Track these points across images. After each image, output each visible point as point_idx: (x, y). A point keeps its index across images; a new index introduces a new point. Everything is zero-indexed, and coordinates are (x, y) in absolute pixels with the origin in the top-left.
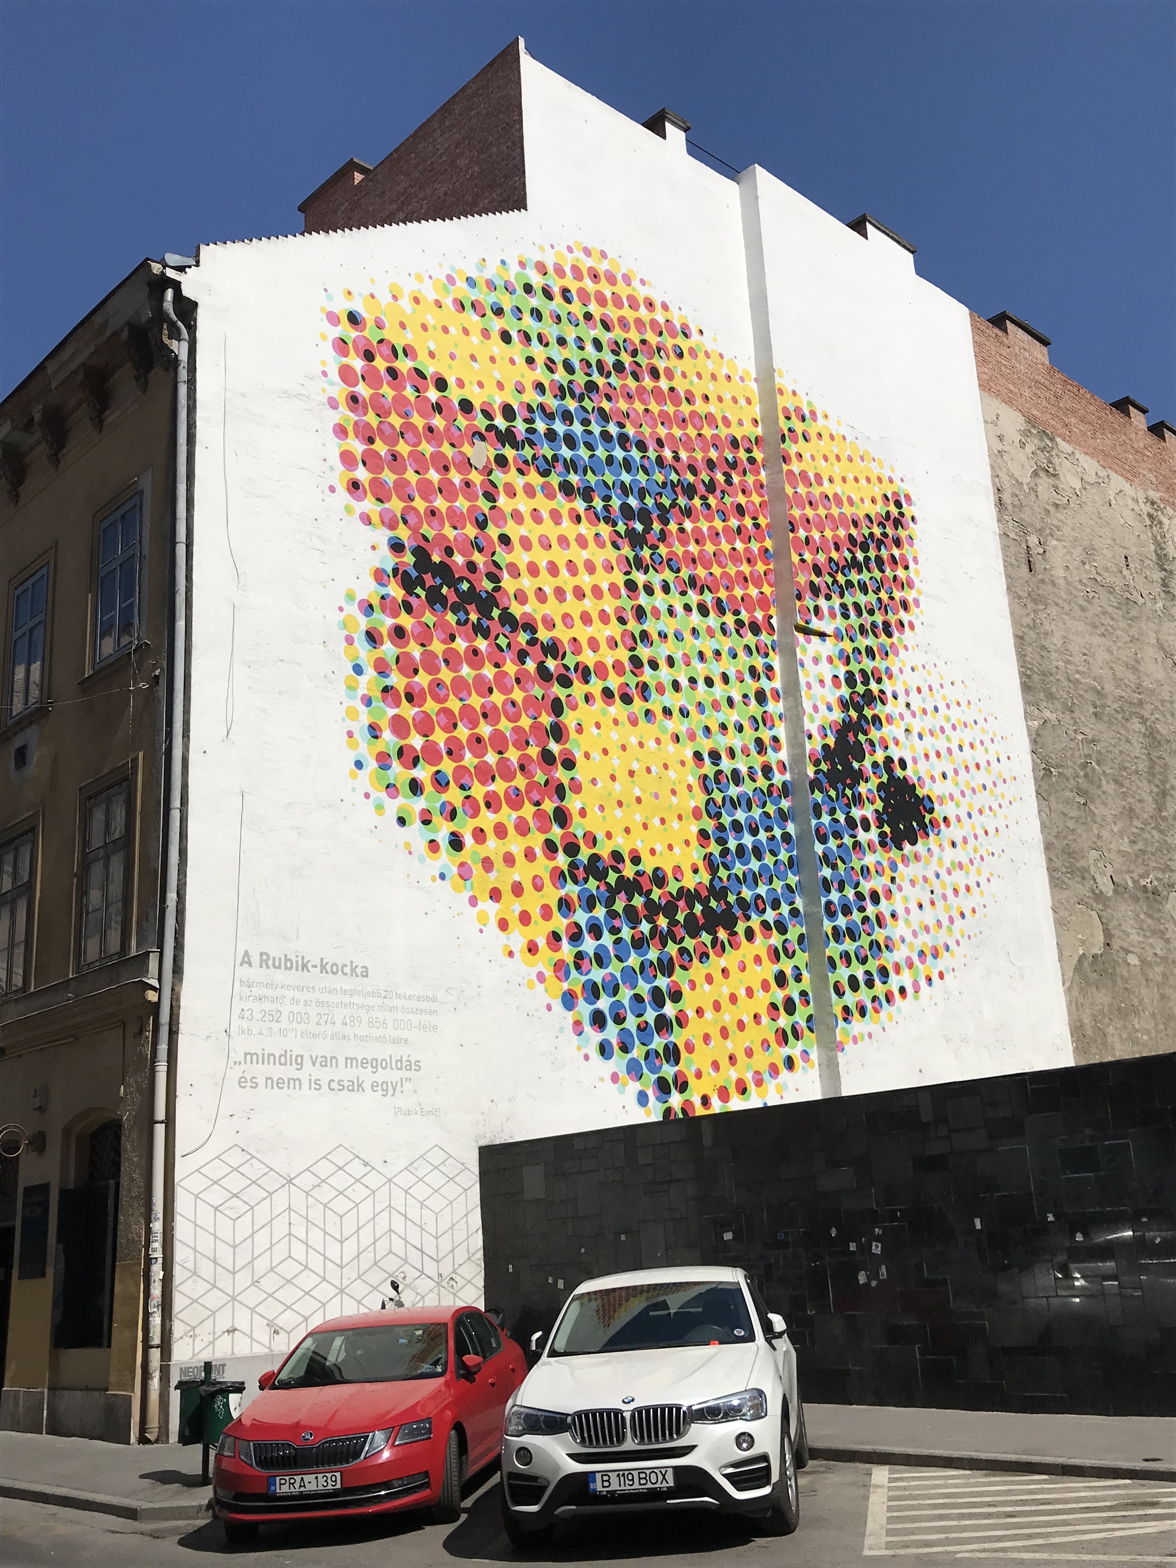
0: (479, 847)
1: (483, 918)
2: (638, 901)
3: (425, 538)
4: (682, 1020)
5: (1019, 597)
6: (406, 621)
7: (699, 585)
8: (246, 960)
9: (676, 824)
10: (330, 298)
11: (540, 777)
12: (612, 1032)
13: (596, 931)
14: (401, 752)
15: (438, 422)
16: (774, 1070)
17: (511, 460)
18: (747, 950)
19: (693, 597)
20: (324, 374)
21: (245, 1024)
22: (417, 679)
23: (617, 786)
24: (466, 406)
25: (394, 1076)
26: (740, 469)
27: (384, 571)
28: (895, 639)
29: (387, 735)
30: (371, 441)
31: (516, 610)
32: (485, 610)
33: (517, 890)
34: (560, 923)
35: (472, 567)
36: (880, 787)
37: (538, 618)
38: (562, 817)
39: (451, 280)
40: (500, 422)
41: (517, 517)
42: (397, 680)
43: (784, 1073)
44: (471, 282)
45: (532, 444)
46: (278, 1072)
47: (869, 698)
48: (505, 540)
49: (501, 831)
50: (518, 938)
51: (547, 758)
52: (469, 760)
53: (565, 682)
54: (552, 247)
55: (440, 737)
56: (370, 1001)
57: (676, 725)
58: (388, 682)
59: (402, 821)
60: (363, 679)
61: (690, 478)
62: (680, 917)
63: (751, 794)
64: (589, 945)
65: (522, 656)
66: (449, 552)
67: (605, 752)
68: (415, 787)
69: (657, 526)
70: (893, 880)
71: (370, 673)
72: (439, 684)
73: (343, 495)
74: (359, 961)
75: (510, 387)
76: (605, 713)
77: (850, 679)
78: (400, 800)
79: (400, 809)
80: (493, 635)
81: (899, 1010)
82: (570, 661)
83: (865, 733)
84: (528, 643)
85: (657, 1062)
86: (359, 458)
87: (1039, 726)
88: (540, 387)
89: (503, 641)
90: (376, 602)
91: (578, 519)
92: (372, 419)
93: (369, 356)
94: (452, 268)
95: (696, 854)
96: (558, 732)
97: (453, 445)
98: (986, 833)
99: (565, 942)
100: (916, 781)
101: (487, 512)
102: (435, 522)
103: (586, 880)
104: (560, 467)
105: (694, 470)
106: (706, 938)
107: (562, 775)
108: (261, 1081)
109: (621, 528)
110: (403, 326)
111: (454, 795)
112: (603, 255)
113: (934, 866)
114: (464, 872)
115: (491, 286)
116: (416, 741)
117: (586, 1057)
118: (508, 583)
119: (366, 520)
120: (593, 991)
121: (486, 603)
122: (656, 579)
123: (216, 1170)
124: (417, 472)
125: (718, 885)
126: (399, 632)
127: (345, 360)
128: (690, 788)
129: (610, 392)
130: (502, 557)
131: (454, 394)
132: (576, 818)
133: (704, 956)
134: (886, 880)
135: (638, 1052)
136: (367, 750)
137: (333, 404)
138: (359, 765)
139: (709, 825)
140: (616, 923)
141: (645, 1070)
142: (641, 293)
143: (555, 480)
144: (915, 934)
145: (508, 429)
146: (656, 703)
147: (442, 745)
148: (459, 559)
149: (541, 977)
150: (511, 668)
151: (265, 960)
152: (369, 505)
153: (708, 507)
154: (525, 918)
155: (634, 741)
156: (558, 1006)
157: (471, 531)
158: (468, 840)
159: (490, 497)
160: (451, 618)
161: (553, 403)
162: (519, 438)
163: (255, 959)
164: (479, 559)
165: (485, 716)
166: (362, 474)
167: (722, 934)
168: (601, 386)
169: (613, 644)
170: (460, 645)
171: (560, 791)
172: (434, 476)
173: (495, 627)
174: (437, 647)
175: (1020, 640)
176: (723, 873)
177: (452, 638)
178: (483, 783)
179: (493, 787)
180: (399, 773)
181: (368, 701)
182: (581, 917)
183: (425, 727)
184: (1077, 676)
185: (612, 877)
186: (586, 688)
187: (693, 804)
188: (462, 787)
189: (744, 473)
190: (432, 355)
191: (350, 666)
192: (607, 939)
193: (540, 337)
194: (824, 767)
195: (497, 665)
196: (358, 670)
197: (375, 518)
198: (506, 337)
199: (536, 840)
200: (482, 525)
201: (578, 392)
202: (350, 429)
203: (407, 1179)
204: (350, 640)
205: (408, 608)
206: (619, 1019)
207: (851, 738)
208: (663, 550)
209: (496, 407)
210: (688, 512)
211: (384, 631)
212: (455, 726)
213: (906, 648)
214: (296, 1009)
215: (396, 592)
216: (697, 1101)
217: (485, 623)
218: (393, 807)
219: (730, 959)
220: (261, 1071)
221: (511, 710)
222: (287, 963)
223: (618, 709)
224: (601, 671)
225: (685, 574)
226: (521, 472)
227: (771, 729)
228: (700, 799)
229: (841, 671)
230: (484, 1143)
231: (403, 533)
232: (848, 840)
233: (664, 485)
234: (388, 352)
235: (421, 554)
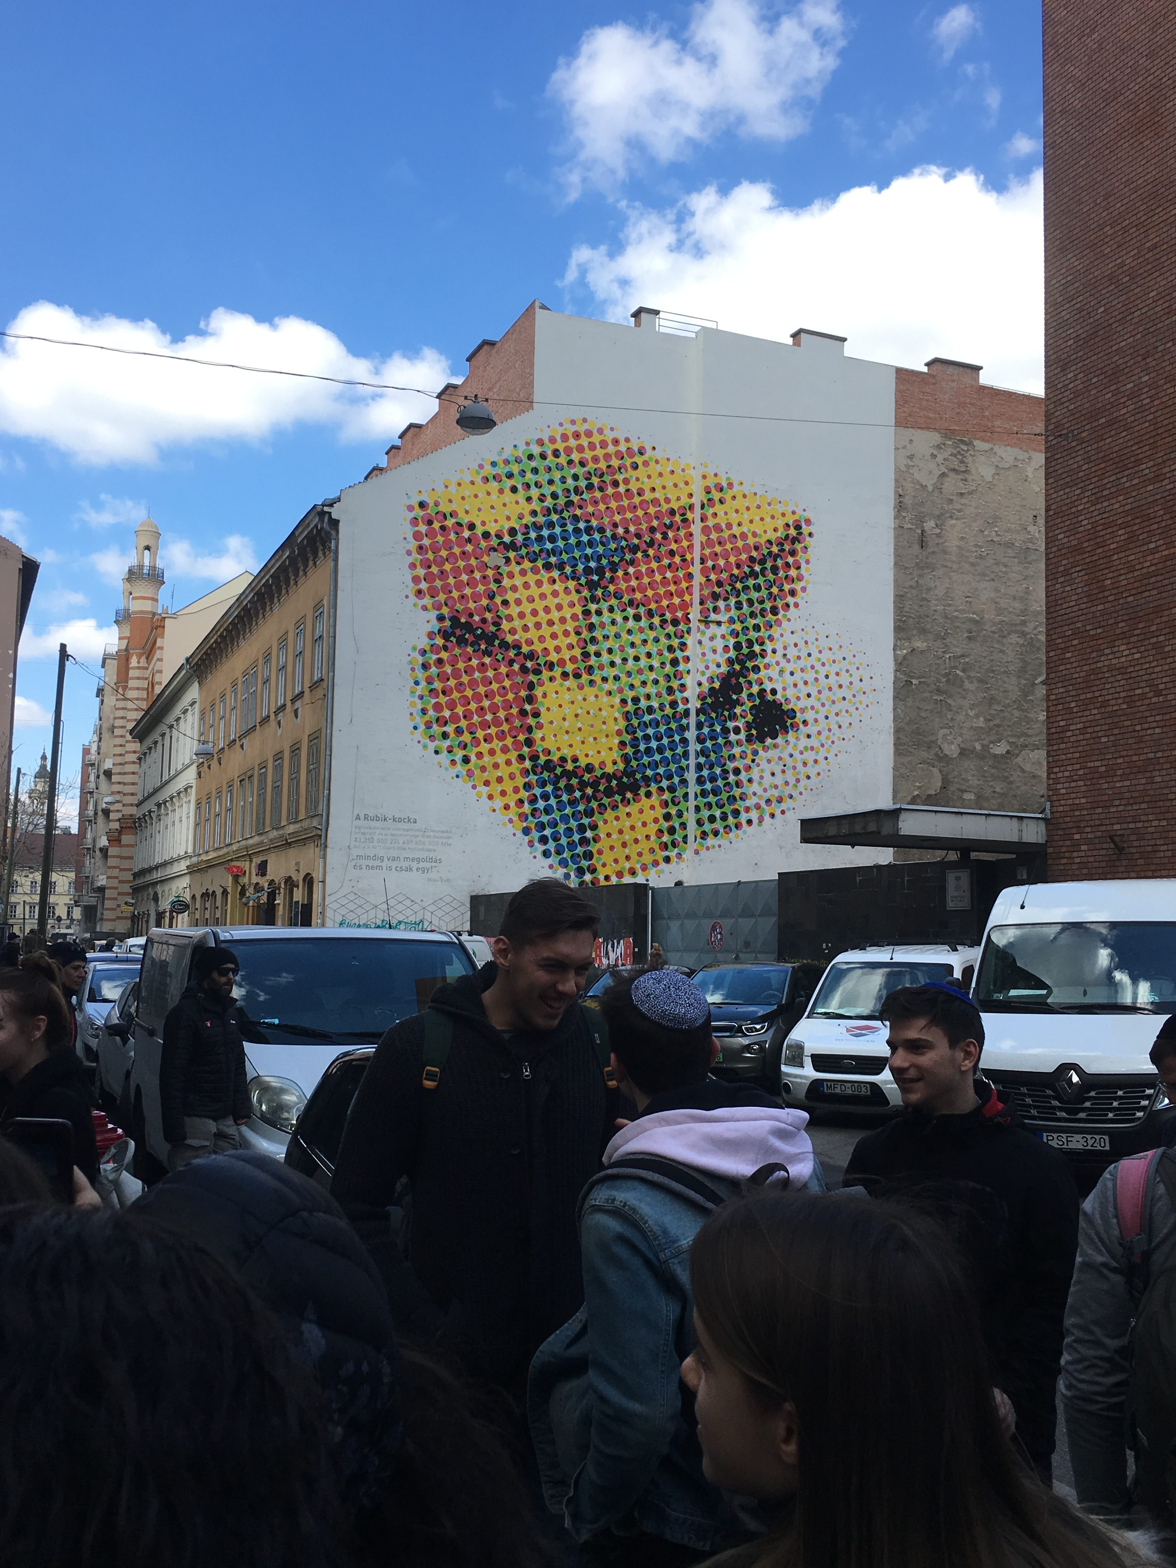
0: (479, 761)
1: (479, 795)
2: (574, 781)
3: (457, 611)
4: (596, 839)
5: (906, 568)
6: (444, 655)
7: (636, 603)
8: (358, 818)
9: (604, 740)
10: (409, 498)
11: (517, 723)
12: (551, 846)
13: (545, 797)
14: (438, 720)
15: (469, 548)
16: (656, 863)
17: (512, 559)
18: (645, 802)
19: (631, 612)
20: (405, 539)
21: (357, 844)
22: (448, 683)
23: (566, 724)
24: (486, 535)
25: (429, 865)
26: (675, 527)
27: (433, 632)
28: (780, 616)
29: (431, 712)
30: (429, 567)
31: (509, 639)
32: (490, 643)
33: (500, 780)
34: (524, 794)
35: (484, 621)
36: (751, 708)
37: (523, 641)
38: (529, 742)
39: (481, 466)
40: (507, 539)
41: (514, 589)
42: (438, 685)
43: (663, 865)
44: (494, 464)
45: (526, 546)
46: (371, 863)
47: (752, 655)
48: (505, 603)
49: (492, 752)
50: (499, 803)
51: (523, 713)
52: (476, 719)
53: (537, 672)
54: (549, 427)
55: (460, 710)
56: (417, 833)
57: (610, 686)
58: (432, 687)
59: (437, 752)
60: (419, 688)
61: (636, 541)
62: (602, 788)
63: (659, 719)
64: (541, 804)
65: (511, 663)
66: (471, 615)
67: (560, 706)
68: (445, 736)
69: (608, 575)
70: (753, 761)
71: (423, 683)
72: (461, 684)
73: (413, 598)
74: (412, 816)
75: (514, 517)
76: (561, 685)
77: (738, 646)
78: (437, 742)
79: (436, 747)
80: (494, 654)
81: (745, 832)
82: (541, 661)
83: (745, 677)
84: (515, 655)
85: (578, 860)
86: (422, 578)
87: (907, 654)
88: (534, 513)
89: (500, 657)
90: (428, 648)
91: (554, 581)
92: (430, 556)
93: (430, 523)
94: (483, 459)
95: (616, 755)
96: (531, 699)
97: (477, 558)
98: (840, 727)
99: (526, 804)
100: (783, 701)
101: (495, 589)
102: (464, 601)
103: (542, 773)
104: (544, 555)
105: (638, 536)
106: (618, 798)
107: (531, 721)
108: (364, 867)
109: (583, 580)
110: (450, 501)
111: (466, 737)
112: (585, 420)
113: (790, 749)
114: (470, 774)
115: (507, 462)
116: (447, 713)
117: (535, 857)
118: (505, 626)
119: (425, 608)
120: (541, 826)
121: (490, 639)
122: (604, 606)
123: (344, 901)
124: (455, 578)
125: (629, 770)
126: (440, 662)
127: (416, 529)
128: (616, 719)
129: (582, 503)
130: (503, 612)
131: (479, 530)
132: (538, 742)
133: (615, 807)
134: (748, 761)
135: (566, 855)
136: (420, 721)
137: (409, 553)
138: (415, 728)
139: (627, 738)
140: (559, 793)
141: (570, 863)
142: (609, 436)
143: (540, 563)
144: (765, 790)
145: (512, 542)
146: (597, 677)
147: (461, 714)
148: (476, 618)
149: (511, 821)
150: (503, 670)
151: (366, 817)
152: (427, 601)
153: (648, 556)
154: (503, 793)
155: (580, 698)
156: (519, 834)
157: (485, 602)
158: (473, 758)
159: (498, 581)
160: (470, 649)
161: (541, 519)
162: (518, 545)
163: (362, 817)
164: (488, 616)
165: (486, 696)
166: (424, 586)
167: (629, 795)
168: (575, 501)
169: (571, 647)
170: (474, 662)
171: (530, 729)
172: (464, 577)
173: (495, 650)
174: (461, 665)
175: (900, 599)
176: (634, 763)
177: (470, 659)
178: (483, 730)
179: (489, 731)
180: (436, 729)
181: (421, 697)
182: (537, 791)
183: (452, 706)
184: (956, 614)
185: (559, 771)
186: (551, 674)
187: (617, 728)
188: (471, 733)
189: (678, 529)
190: (467, 512)
191: (413, 681)
192: (553, 801)
193: (536, 484)
194: (709, 700)
195: (495, 670)
196: (417, 683)
197: (429, 606)
198: (514, 490)
199: (513, 755)
200: (491, 597)
201: (559, 508)
202: (418, 564)
203: (432, 908)
204: (413, 669)
205: (445, 648)
206: (556, 839)
207: (733, 681)
208: (611, 588)
209: (505, 531)
210: (632, 562)
211: (432, 662)
212: (469, 703)
213: (789, 620)
214: (380, 837)
215: (440, 641)
216: (601, 878)
217: (490, 648)
218: (432, 746)
219: (633, 808)
220: (364, 863)
221: (502, 691)
222: (377, 818)
223: (571, 682)
224: (562, 663)
225: (626, 599)
226: (518, 563)
227: (680, 679)
228: (622, 724)
229: (732, 641)
230: (473, 894)
231: (445, 611)
232: (721, 741)
233: (616, 549)
234: (440, 517)
235: (455, 620)
